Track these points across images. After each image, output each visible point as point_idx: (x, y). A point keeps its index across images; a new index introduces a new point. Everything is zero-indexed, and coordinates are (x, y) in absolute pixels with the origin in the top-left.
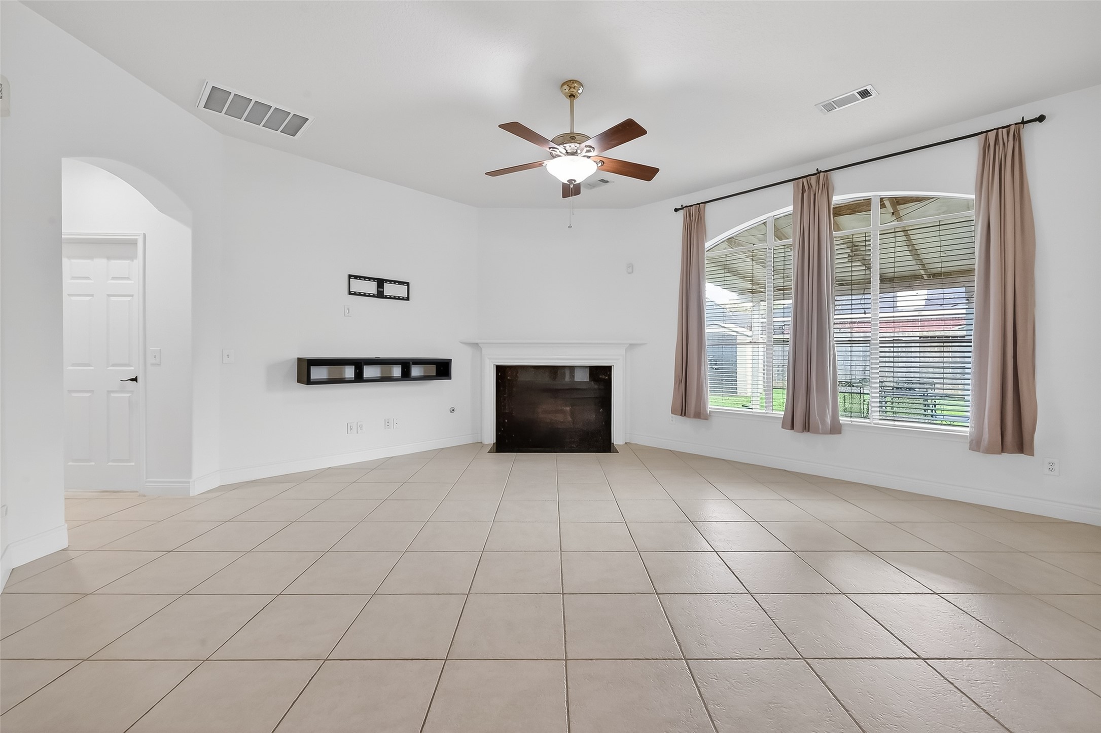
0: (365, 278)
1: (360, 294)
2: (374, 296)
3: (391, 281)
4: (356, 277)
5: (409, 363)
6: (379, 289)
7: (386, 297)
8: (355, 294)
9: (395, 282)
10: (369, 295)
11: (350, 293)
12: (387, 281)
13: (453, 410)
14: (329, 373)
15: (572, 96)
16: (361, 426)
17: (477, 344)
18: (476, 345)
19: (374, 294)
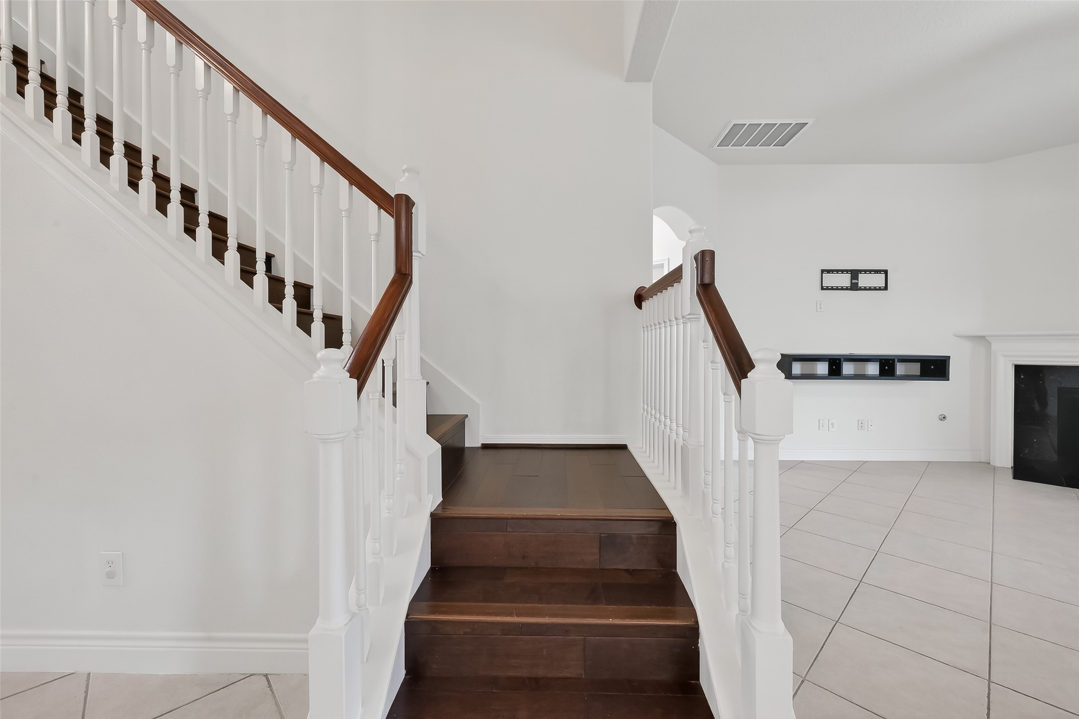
0: (837, 271)
1: (832, 289)
2: (847, 289)
3: (865, 271)
4: (829, 271)
5: (894, 360)
6: (854, 281)
7: (860, 289)
8: (827, 289)
9: (870, 271)
10: (842, 289)
11: (822, 288)
12: (860, 271)
13: (944, 418)
14: (802, 369)
16: (833, 424)
17: (983, 337)
18: (981, 339)
19: (847, 287)
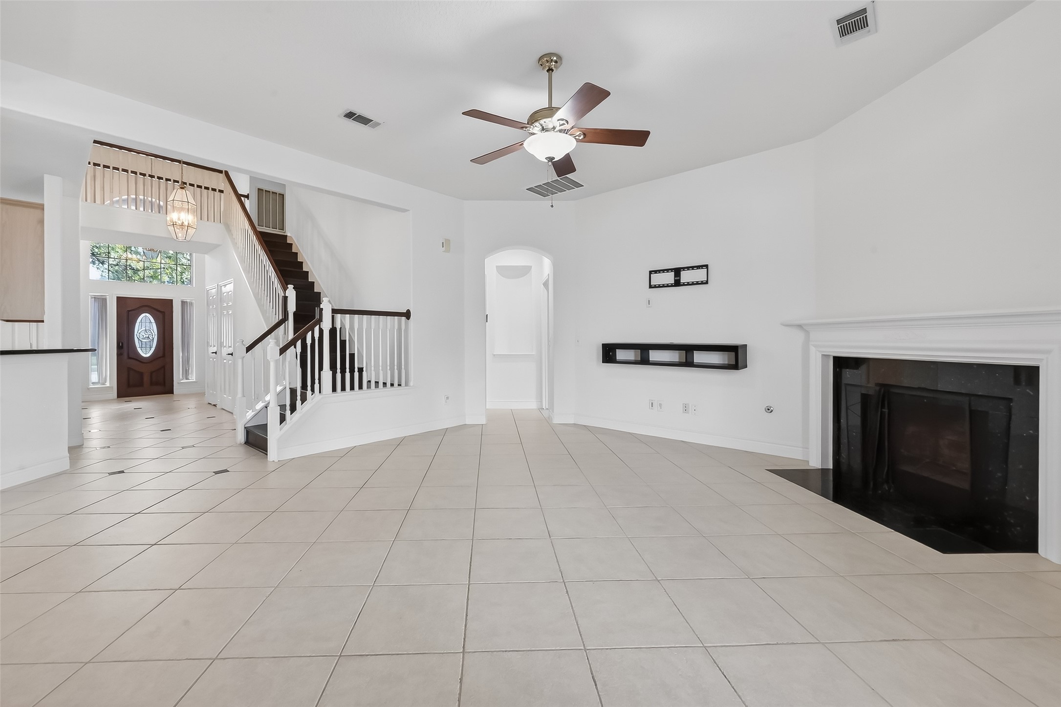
0: (664, 271)
1: (659, 286)
2: (672, 286)
3: (687, 268)
4: (656, 272)
5: (693, 348)
6: (677, 278)
7: (683, 285)
8: (655, 287)
9: (692, 268)
10: (668, 286)
11: (651, 287)
12: (683, 269)
15: (550, 70)
16: (661, 404)
18: (801, 327)
